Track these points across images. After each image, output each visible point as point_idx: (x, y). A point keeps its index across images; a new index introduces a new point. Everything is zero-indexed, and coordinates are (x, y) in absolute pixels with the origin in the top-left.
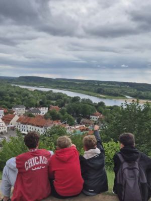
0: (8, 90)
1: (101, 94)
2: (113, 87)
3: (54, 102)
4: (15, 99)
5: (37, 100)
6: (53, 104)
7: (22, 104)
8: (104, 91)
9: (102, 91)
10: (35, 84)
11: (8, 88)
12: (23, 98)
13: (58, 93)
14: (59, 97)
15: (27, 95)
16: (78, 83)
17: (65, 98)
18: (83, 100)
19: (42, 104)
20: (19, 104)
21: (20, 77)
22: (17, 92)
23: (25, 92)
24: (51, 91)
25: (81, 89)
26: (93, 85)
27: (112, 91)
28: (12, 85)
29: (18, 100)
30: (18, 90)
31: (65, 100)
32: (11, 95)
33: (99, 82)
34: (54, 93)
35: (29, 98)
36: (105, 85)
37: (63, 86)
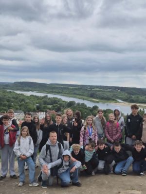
0: (5, 96)
1: (94, 98)
2: (105, 91)
3: (50, 106)
4: (12, 104)
5: (34, 105)
6: (49, 109)
7: (20, 109)
8: (97, 95)
9: (95, 96)
10: (30, 89)
11: (5, 94)
12: (20, 104)
13: (53, 98)
14: (54, 102)
15: (23, 100)
16: (72, 88)
17: (61, 102)
18: (78, 104)
19: (39, 109)
20: (17, 109)
21: (15, 83)
22: (13, 98)
23: (22, 97)
24: (47, 96)
25: (75, 94)
26: (86, 89)
27: (105, 95)
28: (8, 91)
29: (15, 105)
30: (14, 96)
31: (61, 105)
32: (8, 101)
33: (91, 87)
34: (50, 98)
35: (26, 103)
36: (97, 89)
37: (57, 91)
